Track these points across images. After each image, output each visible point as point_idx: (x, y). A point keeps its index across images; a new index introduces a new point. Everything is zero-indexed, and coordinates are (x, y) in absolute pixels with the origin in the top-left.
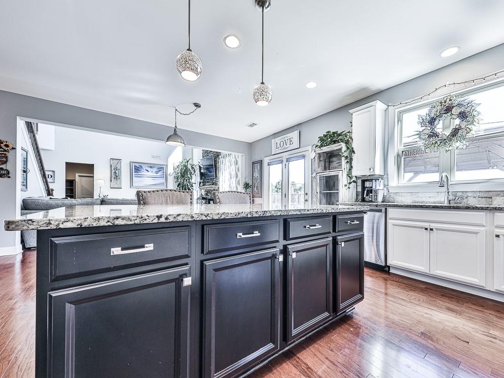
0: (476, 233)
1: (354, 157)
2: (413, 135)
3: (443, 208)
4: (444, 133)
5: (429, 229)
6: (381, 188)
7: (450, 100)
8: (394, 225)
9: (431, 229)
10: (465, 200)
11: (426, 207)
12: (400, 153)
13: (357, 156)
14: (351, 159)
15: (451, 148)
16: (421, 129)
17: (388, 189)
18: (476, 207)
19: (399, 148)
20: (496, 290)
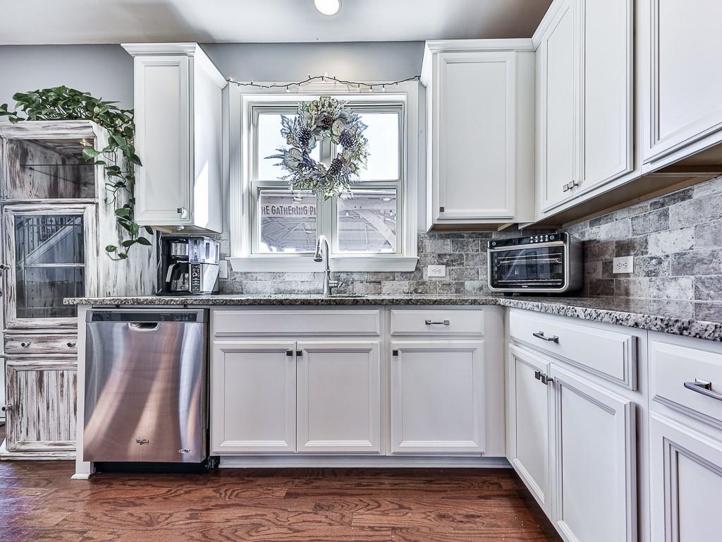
0: (367, 351)
1: (140, 173)
2: (274, 157)
3: (318, 304)
4: (321, 163)
5: (295, 354)
6: (212, 259)
7: (330, 105)
8: (226, 351)
9: (299, 354)
10: (351, 287)
11: (290, 304)
12: (255, 191)
13: (147, 174)
14: (131, 178)
15: (331, 194)
16: (288, 147)
17: (229, 265)
18: (368, 300)
19: (251, 180)
20: (394, 453)
